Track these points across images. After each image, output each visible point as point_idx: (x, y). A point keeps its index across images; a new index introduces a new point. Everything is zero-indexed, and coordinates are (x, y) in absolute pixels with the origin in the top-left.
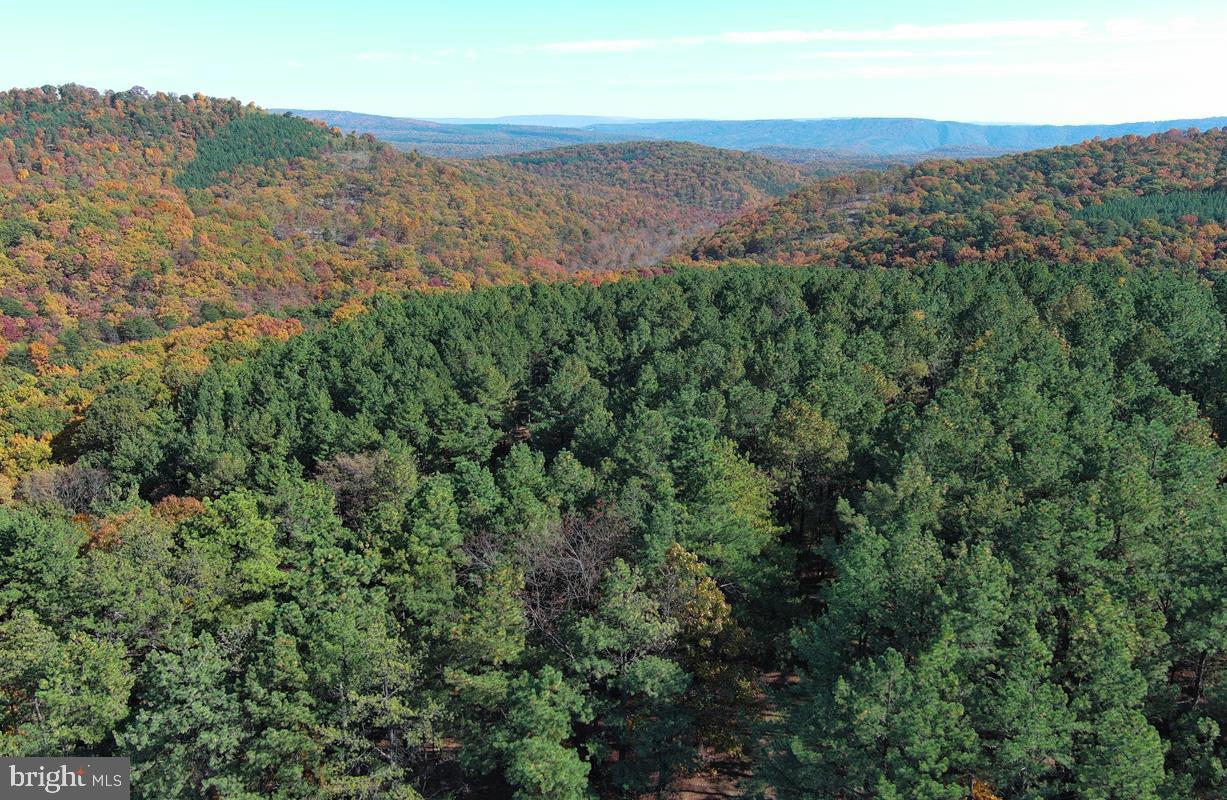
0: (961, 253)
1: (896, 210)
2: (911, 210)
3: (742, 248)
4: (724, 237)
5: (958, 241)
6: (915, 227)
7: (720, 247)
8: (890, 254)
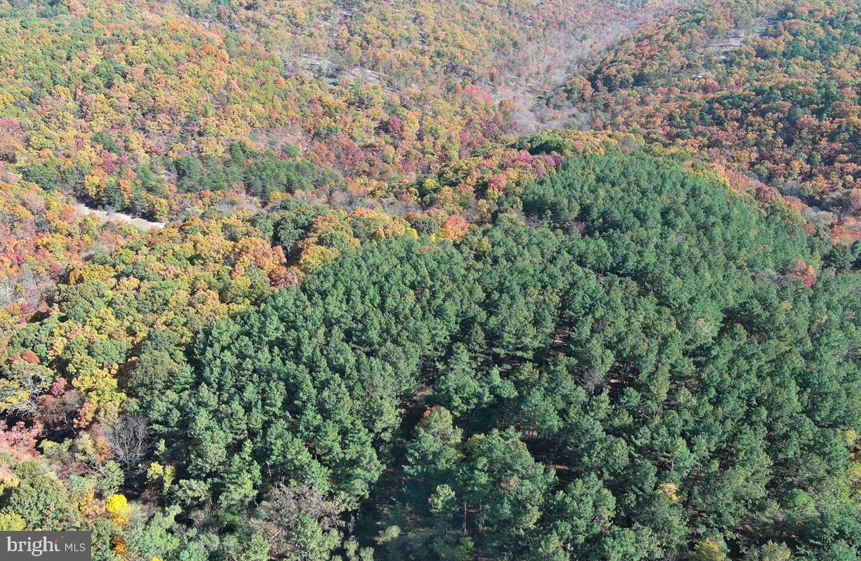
0: (802, 119)
1: (762, 53)
2: (775, 54)
3: (632, 80)
4: (619, 67)
5: (802, 107)
6: (771, 88)
7: (615, 76)
8: (746, 111)
